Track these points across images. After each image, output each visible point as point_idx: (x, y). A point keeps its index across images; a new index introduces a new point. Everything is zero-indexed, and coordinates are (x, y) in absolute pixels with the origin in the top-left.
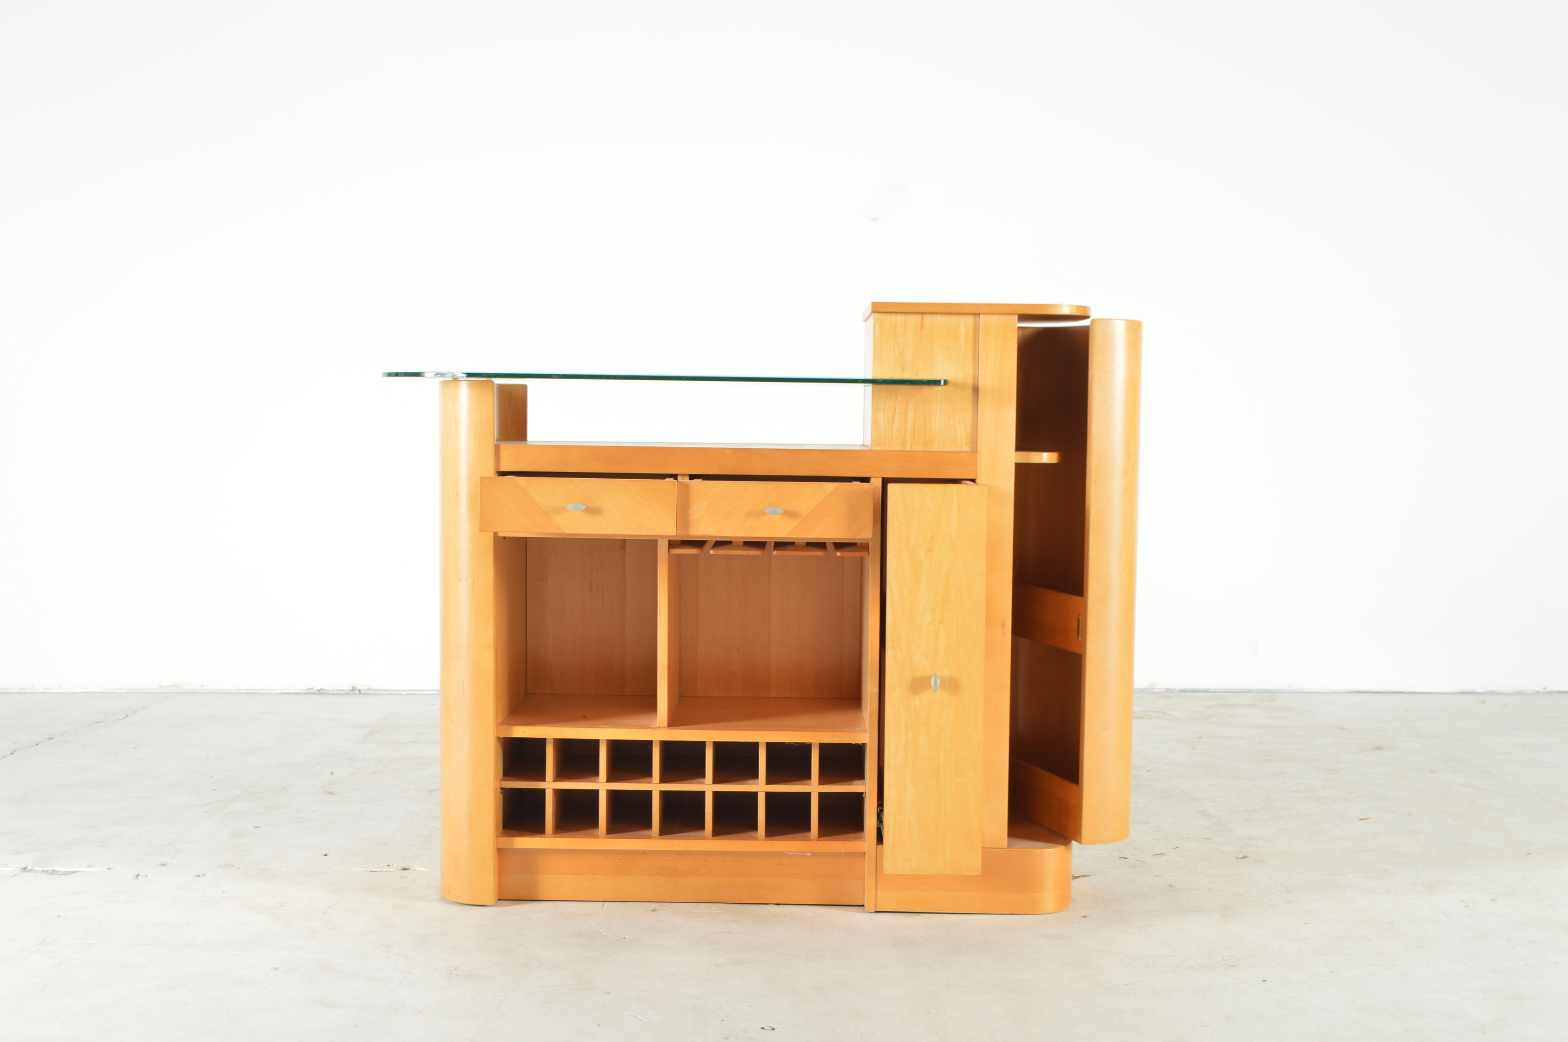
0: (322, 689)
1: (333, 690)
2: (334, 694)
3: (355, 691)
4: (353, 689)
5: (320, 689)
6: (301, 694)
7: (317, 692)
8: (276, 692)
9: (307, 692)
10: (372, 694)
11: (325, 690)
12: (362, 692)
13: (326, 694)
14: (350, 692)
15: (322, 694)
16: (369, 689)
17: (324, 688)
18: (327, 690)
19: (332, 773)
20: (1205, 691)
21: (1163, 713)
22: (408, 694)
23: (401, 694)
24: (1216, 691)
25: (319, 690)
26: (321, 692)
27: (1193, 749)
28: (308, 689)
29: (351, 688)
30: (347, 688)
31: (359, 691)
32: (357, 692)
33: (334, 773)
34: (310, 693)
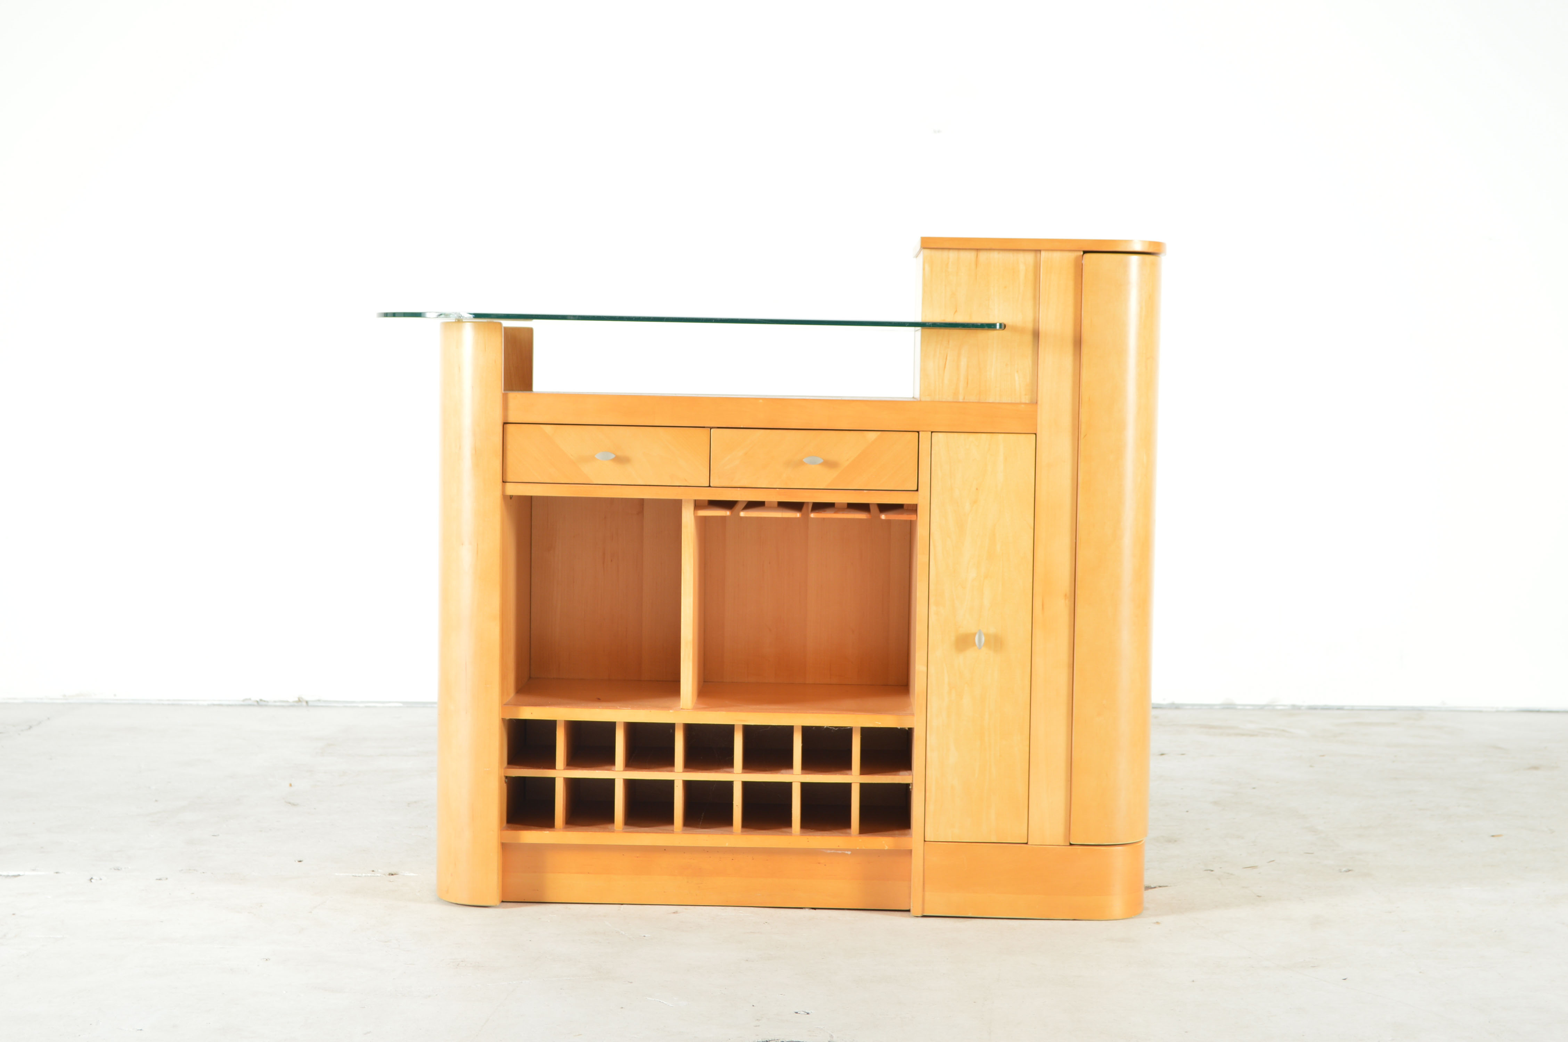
0: (261, 700)
1: (275, 702)
2: (275, 706)
3: (301, 703)
4: (300, 701)
5: (258, 700)
6: (236, 705)
7: (256, 703)
8: (206, 703)
9: (242, 703)
10: (322, 706)
11: (265, 701)
12: (310, 704)
13: (266, 706)
14: (296, 704)
15: (261, 706)
16: (319, 701)
17: (263, 699)
18: (267, 702)
19: (291, 785)
20: (1340, 708)
21: (1283, 731)
22: (366, 707)
23: (358, 707)
24: (1352, 709)
25: (257, 702)
26: (260, 704)
27: (1311, 766)
28: (244, 700)
29: (297, 699)
30: (292, 698)
31: (307, 702)
32: (304, 704)
33: (292, 784)
34: (247, 704)
